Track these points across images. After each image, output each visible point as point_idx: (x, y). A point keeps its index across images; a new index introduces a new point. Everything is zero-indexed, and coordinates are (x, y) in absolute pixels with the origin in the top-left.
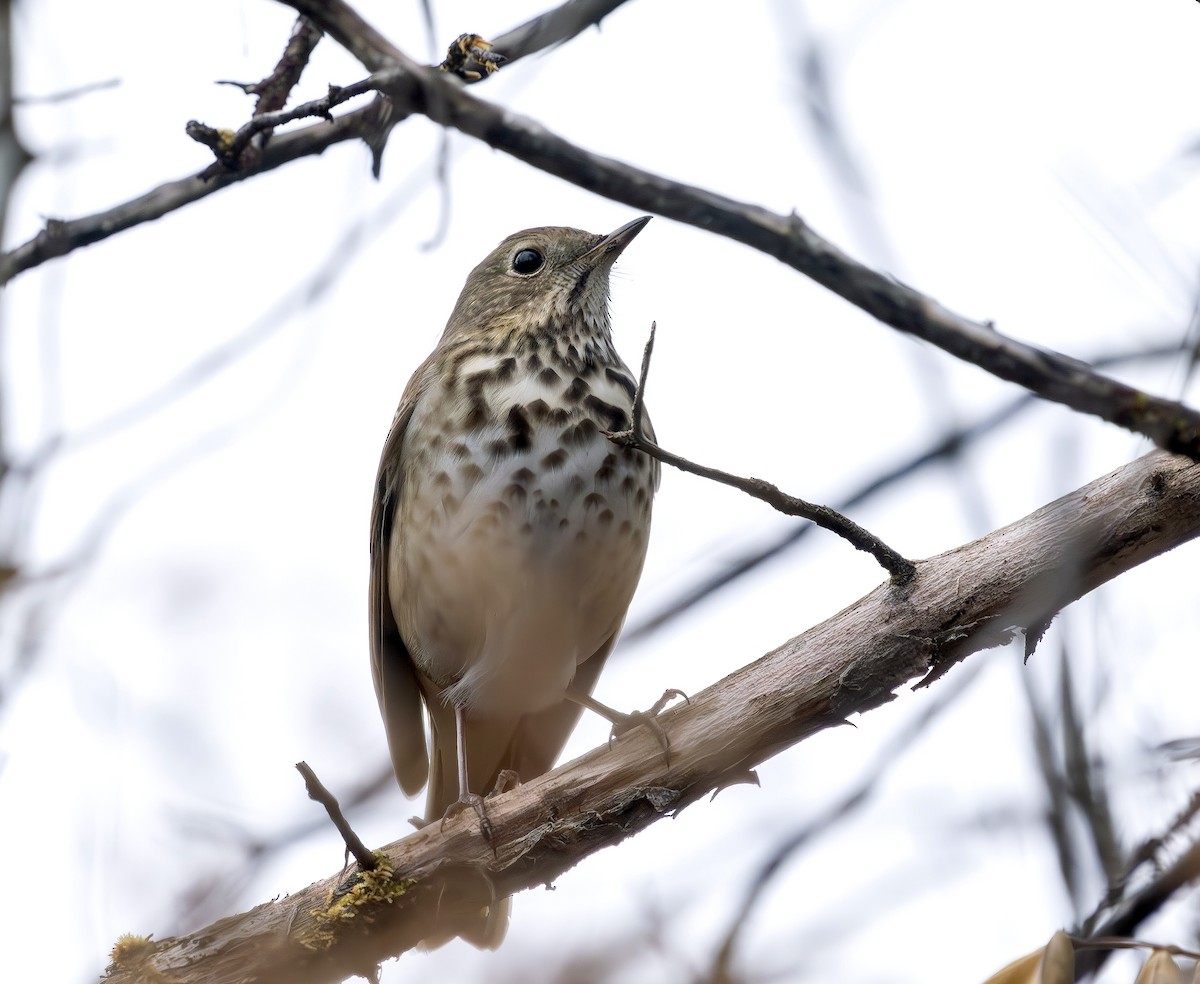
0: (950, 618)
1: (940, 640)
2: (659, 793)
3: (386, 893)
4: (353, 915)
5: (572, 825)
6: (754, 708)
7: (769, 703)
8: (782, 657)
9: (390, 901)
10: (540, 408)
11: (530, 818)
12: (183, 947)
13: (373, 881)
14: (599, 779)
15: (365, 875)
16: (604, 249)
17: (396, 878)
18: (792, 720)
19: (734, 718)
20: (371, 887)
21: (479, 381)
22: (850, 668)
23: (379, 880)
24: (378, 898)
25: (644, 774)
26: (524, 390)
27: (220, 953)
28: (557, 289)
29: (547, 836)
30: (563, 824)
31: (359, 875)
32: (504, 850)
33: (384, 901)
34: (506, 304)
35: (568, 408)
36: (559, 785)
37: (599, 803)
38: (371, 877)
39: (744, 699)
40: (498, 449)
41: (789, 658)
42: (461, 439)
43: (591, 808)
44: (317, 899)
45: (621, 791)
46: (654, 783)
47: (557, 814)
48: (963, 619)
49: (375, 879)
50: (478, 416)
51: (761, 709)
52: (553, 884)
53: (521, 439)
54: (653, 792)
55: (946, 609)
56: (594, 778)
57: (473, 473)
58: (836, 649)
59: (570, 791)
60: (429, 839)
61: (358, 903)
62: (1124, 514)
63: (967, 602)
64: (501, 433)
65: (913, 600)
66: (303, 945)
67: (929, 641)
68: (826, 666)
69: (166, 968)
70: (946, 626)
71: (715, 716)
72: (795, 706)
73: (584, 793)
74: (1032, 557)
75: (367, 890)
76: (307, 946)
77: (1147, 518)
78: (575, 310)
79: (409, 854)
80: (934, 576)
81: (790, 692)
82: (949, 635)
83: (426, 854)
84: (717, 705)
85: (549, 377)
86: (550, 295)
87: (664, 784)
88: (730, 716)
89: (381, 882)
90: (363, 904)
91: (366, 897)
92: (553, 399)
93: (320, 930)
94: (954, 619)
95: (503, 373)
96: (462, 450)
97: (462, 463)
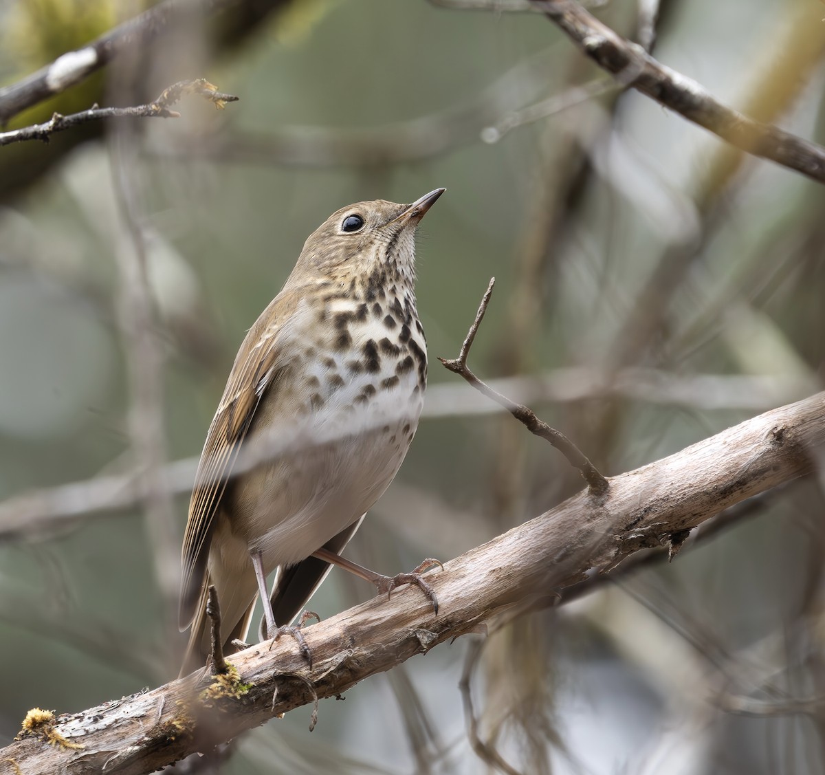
0: (633, 522)
1: (625, 538)
2: (425, 633)
3: (236, 691)
4: (211, 706)
5: (364, 652)
6: (492, 578)
7: (503, 574)
8: (511, 541)
9: (239, 697)
10: (386, 344)
11: (334, 645)
12: (80, 722)
13: (226, 682)
14: (384, 620)
15: (220, 678)
16: (410, 215)
17: (241, 681)
18: (518, 587)
19: (478, 583)
20: (225, 686)
21: (342, 319)
22: (561, 553)
23: (231, 681)
24: (231, 695)
25: (412, 620)
26: (373, 330)
27: (108, 728)
28: (377, 243)
29: (348, 660)
30: (359, 651)
31: (213, 677)
32: (317, 666)
33: (235, 698)
34: (341, 256)
35: (400, 346)
36: (355, 623)
37: (384, 638)
38: (224, 679)
39: (486, 569)
40: (355, 368)
41: (517, 542)
42: (329, 355)
43: (378, 640)
44: (180, 693)
45: (398, 630)
46: (421, 626)
47: (354, 643)
48: (641, 523)
49: (228, 681)
50: (343, 341)
51: (497, 578)
52: (343, 695)
53: (373, 366)
54: (421, 632)
55: (630, 515)
56: (380, 619)
57: (337, 381)
58: (550, 538)
59: (363, 628)
60: (261, 655)
61: (216, 697)
62: (754, 456)
63: (646, 511)
64: (356, 355)
65: (608, 506)
66: (175, 726)
67: (618, 538)
68: (544, 550)
69: (69, 735)
70: (629, 527)
71: (464, 581)
72: (519, 579)
73: (374, 629)
74: (689, 482)
75: (223, 689)
76: (178, 726)
77: (770, 460)
78: (391, 260)
79: (247, 665)
80: (621, 490)
81: (519, 566)
82: (629, 535)
83: (260, 666)
84: (466, 573)
85: (390, 323)
87: (427, 627)
88: (476, 581)
89: (232, 683)
90: (219, 699)
91: (222, 693)
92: (394, 337)
93: (187, 715)
94: (635, 523)
95: (361, 315)
96: (330, 364)
97: (330, 372)
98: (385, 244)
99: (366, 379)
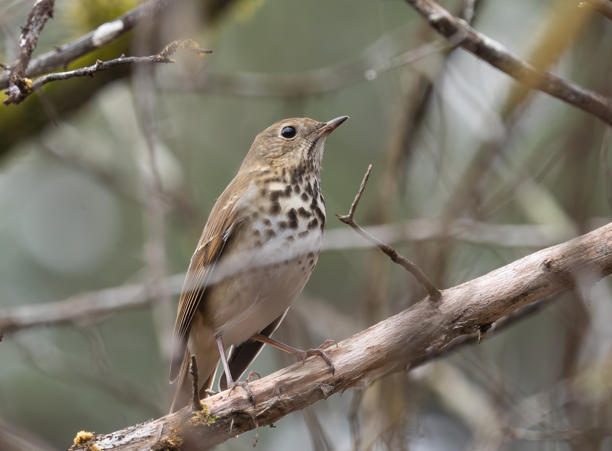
0: (456, 318)
1: (451, 328)
2: (326, 386)
3: (207, 421)
4: (192, 431)
5: (288, 398)
6: (368, 353)
7: (375, 350)
8: (380, 330)
9: (209, 425)
10: (302, 211)
11: (269, 393)
12: (110, 439)
13: (201, 416)
14: (300, 378)
15: (197, 413)
16: (325, 130)
17: (211, 415)
18: (384, 358)
19: (359, 355)
20: (201, 418)
21: (276, 195)
22: (412, 337)
23: (204, 415)
24: (204, 424)
25: (319, 378)
26: (295, 202)
27: (128, 443)
28: (303, 146)
29: (278, 403)
30: (284, 397)
31: (193, 413)
32: (258, 406)
33: (207, 425)
34: (280, 151)
35: (310, 211)
36: (282, 379)
37: (300, 389)
38: (200, 413)
39: (364, 347)
40: (283, 225)
41: (384, 330)
42: (267, 217)
43: (296, 390)
44: (172, 422)
45: (309, 384)
46: (323, 382)
47: (281, 392)
48: (461, 319)
49: (202, 415)
50: (276, 209)
51: (371, 352)
52: (274, 424)
53: (294, 224)
54: (324, 386)
55: (455, 314)
56: (298, 377)
57: (271, 234)
58: (405, 328)
59: (287, 382)
60: (223, 399)
61: (195, 425)
62: (531, 278)
63: (464, 312)
64: (283, 218)
65: (441, 308)
66: (169, 442)
67: (447, 328)
68: (401, 335)
69: (103, 448)
70: (454, 322)
71: (351, 354)
72: (386, 352)
73: (294, 383)
74: (492, 294)
75: (199, 420)
76: (171, 443)
77: (542, 280)
79: (214, 405)
80: (449, 298)
81: (385, 345)
82: (454, 326)
83: (223, 406)
84: (352, 349)
85: (305, 198)
86: (301, 149)
87: (328, 383)
88: (358, 354)
89: (205, 416)
90: (197, 426)
91: (199, 423)
92: (307, 206)
93: (177, 436)
94: (458, 319)
95: (287, 193)
96: (267, 222)
97: (267, 228)
98: (308, 148)
99: (289, 232)
